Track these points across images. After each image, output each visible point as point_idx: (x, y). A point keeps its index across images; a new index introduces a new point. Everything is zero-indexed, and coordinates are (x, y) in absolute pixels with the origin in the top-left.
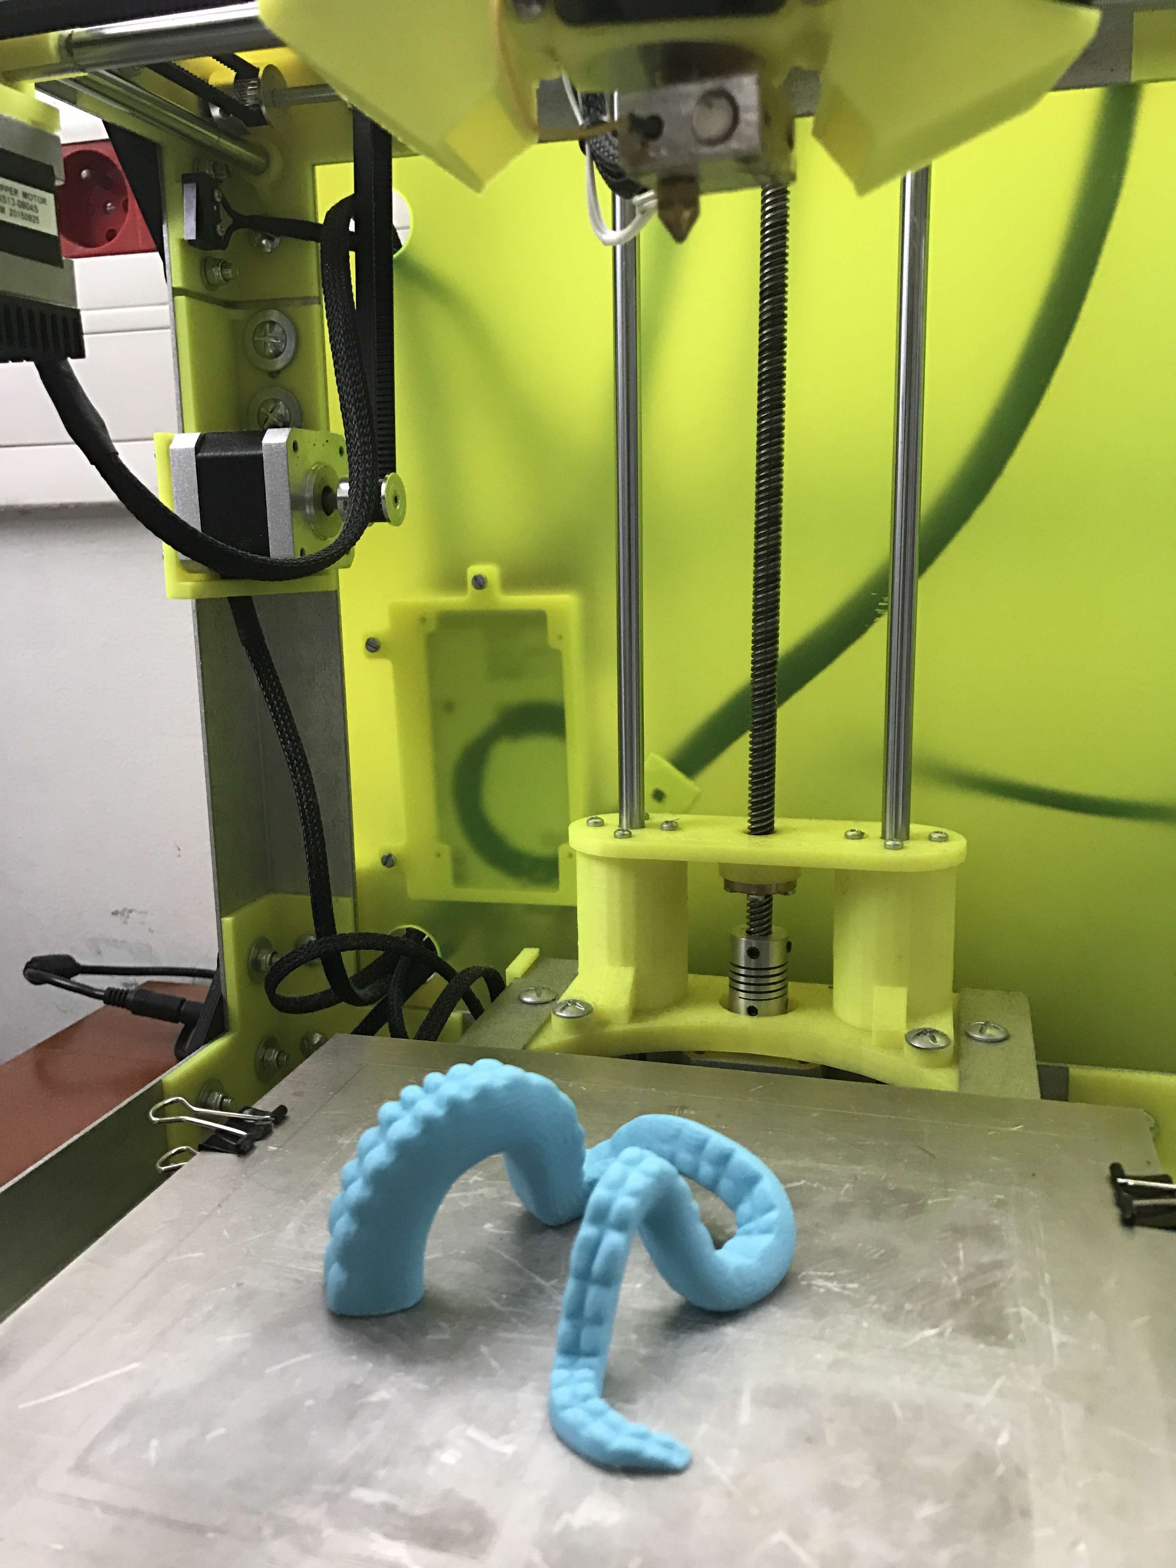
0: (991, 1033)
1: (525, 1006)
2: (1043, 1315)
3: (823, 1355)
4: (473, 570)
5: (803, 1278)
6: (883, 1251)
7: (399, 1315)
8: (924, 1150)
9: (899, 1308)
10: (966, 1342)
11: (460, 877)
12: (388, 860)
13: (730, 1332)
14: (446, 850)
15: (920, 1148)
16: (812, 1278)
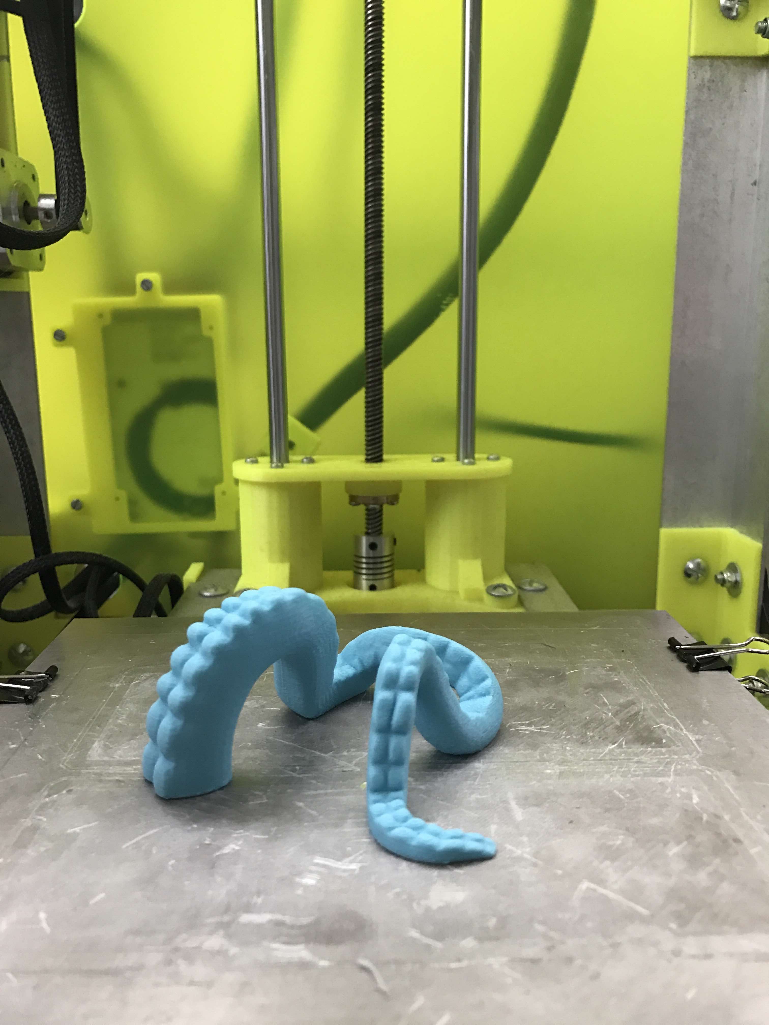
0: (536, 585)
1: (206, 599)
2: (676, 726)
3: (551, 770)
4: (140, 277)
5: (511, 726)
6: (553, 704)
7: (218, 792)
8: (545, 645)
9: (584, 735)
10: (637, 748)
11: (134, 516)
12: (76, 505)
13: (479, 766)
14: (123, 495)
15: (542, 644)
16: (514, 726)
